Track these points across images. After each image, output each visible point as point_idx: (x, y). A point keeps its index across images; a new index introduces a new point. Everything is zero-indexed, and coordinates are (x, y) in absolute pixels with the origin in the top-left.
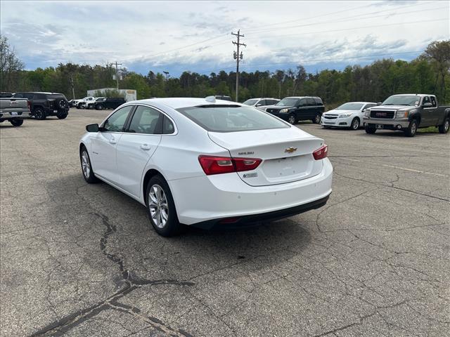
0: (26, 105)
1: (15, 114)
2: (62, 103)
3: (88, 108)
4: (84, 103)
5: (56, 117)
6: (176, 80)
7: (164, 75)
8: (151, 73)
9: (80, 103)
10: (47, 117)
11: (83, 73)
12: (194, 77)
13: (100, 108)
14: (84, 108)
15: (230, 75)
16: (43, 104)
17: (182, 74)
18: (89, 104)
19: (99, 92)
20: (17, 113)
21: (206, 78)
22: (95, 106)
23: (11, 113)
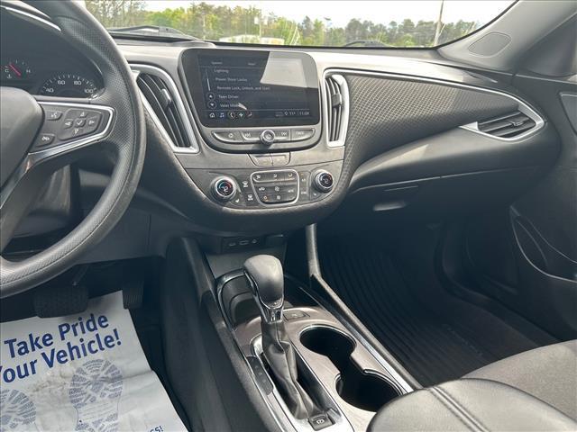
6: (340, 30)
7: (325, 23)
8: (307, 20)
11: (219, 16)
12: (366, 27)
15: (418, 25)
17: (349, 21)
21: (382, 28)
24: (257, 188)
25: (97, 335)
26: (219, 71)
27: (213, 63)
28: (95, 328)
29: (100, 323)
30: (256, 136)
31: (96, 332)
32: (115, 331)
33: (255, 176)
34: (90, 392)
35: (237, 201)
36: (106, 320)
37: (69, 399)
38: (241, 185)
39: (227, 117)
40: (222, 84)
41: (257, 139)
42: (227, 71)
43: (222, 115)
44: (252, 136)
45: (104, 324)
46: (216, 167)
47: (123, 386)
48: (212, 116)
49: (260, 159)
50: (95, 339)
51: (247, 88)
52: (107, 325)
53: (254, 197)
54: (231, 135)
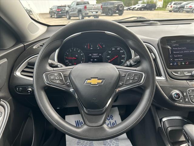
0: (100, 8)
1: (94, 13)
2: (121, 7)
3: (137, 10)
4: (135, 8)
5: (117, 15)
9: (134, 8)
10: (113, 15)
13: (143, 10)
14: (135, 10)
16: (112, 8)
18: (138, 8)
19: (144, 2)
20: (95, 12)
22: (140, 9)
23: (92, 12)
24: (190, 96)
25: (110, 122)
26: (174, 45)
27: (172, 42)
28: (109, 119)
29: (111, 118)
30: (190, 73)
31: (109, 121)
32: (115, 121)
33: (189, 90)
34: (109, 142)
35: (181, 101)
36: (112, 117)
37: (103, 143)
38: (183, 94)
39: (177, 65)
40: (176, 51)
41: (190, 74)
42: (178, 45)
43: (175, 64)
44: (188, 73)
45: (112, 118)
46: (173, 86)
47: (119, 143)
48: (171, 64)
49: (191, 83)
50: (109, 123)
51: (186, 52)
52: (113, 119)
53: (188, 99)
54: (179, 73)
